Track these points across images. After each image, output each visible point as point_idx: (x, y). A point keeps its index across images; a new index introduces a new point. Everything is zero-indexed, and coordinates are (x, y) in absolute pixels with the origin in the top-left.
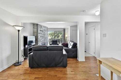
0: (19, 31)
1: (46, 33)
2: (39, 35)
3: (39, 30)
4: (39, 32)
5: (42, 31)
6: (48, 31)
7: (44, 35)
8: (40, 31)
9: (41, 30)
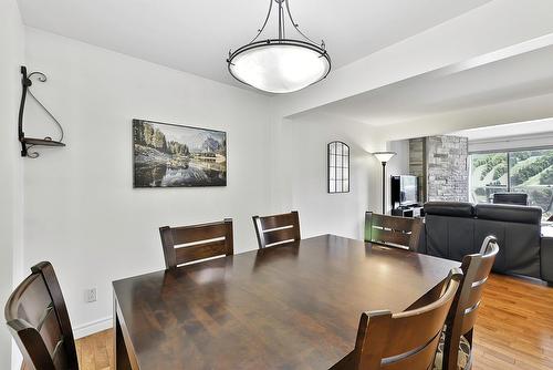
0: (384, 164)
1: (459, 160)
2: (430, 171)
3: (431, 155)
4: (431, 160)
5: (443, 156)
6: (470, 153)
7: (452, 169)
8: (436, 156)
9: (439, 151)
